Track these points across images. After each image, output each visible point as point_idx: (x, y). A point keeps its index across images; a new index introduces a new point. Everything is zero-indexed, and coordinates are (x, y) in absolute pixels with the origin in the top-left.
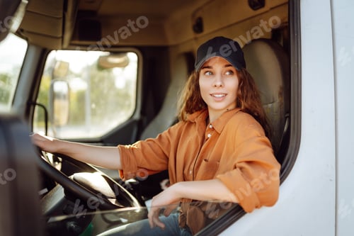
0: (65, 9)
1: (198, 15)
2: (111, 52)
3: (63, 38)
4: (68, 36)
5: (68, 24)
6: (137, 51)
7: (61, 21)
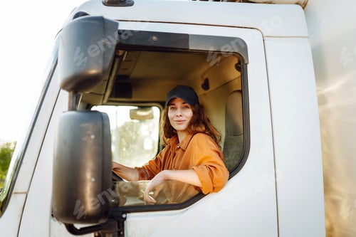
0: (111, 74)
1: (205, 77)
2: (139, 106)
3: (104, 95)
4: (108, 93)
5: (110, 84)
6: (160, 106)
7: (106, 82)
